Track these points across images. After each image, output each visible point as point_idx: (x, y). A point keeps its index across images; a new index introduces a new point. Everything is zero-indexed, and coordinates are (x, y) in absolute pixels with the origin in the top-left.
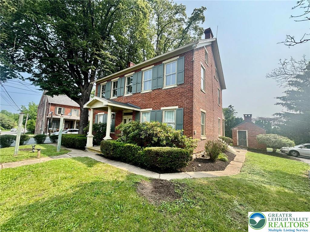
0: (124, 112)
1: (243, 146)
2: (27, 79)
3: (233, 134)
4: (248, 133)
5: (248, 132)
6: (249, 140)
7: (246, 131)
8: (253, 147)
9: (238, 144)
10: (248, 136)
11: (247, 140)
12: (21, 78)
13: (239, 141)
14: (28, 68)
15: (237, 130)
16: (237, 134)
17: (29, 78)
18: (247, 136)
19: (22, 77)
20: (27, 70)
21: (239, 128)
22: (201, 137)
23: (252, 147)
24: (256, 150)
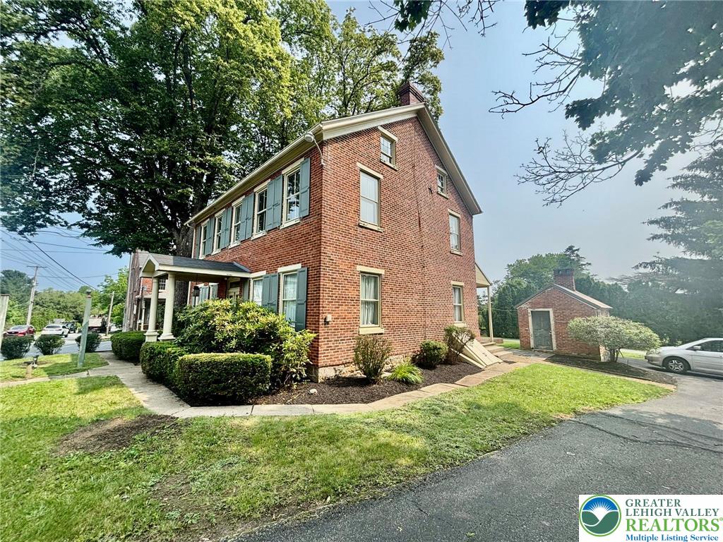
1: (546, 349)
2: (74, 225)
3: (520, 320)
4: (555, 317)
5: (554, 312)
6: (557, 334)
7: (549, 312)
8: (567, 351)
9: (532, 345)
10: (556, 323)
11: (553, 333)
12: (63, 224)
13: (535, 337)
14: (77, 204)
15: (529, 310)
16: (530, 319)
17: (78, 224)
18: (552, 322)
19: (65, 222)
20: (76, 208)
21: (534, 305)
22: (360, 330)
23: (564, 351)
24: (575, 357)
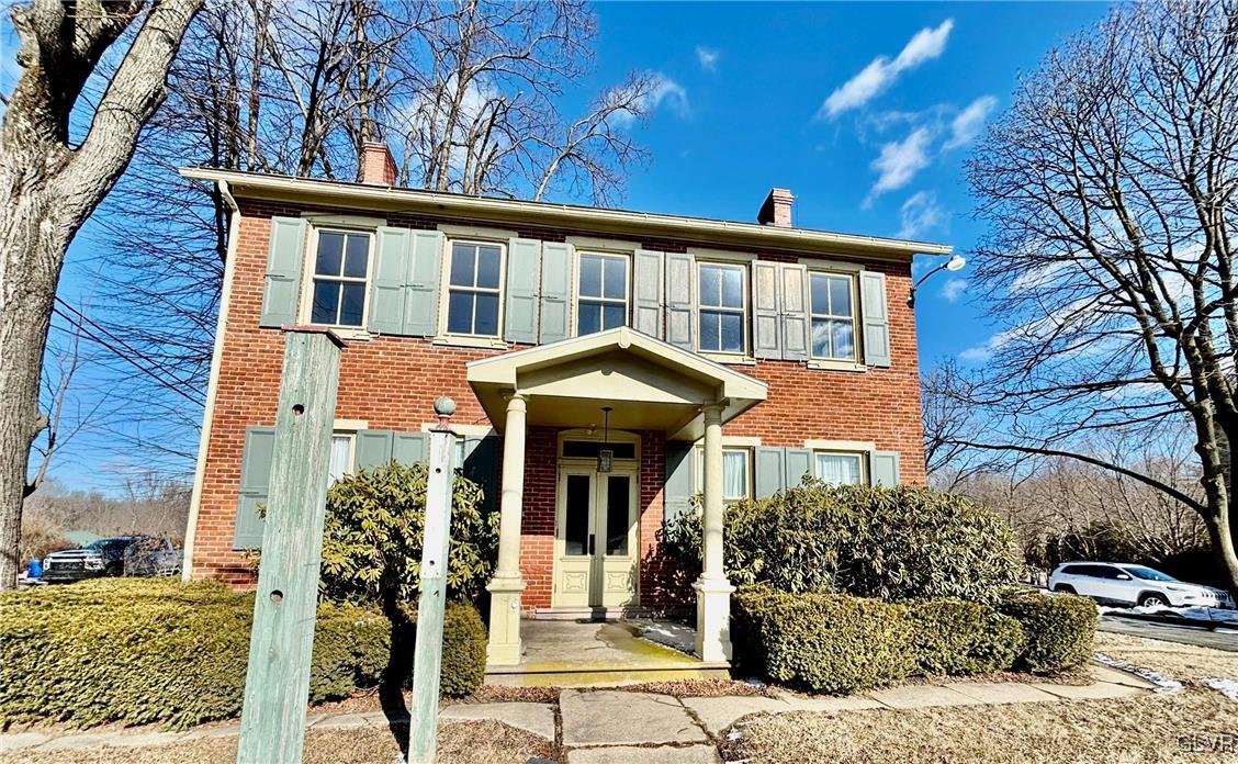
0: (566, 436)
